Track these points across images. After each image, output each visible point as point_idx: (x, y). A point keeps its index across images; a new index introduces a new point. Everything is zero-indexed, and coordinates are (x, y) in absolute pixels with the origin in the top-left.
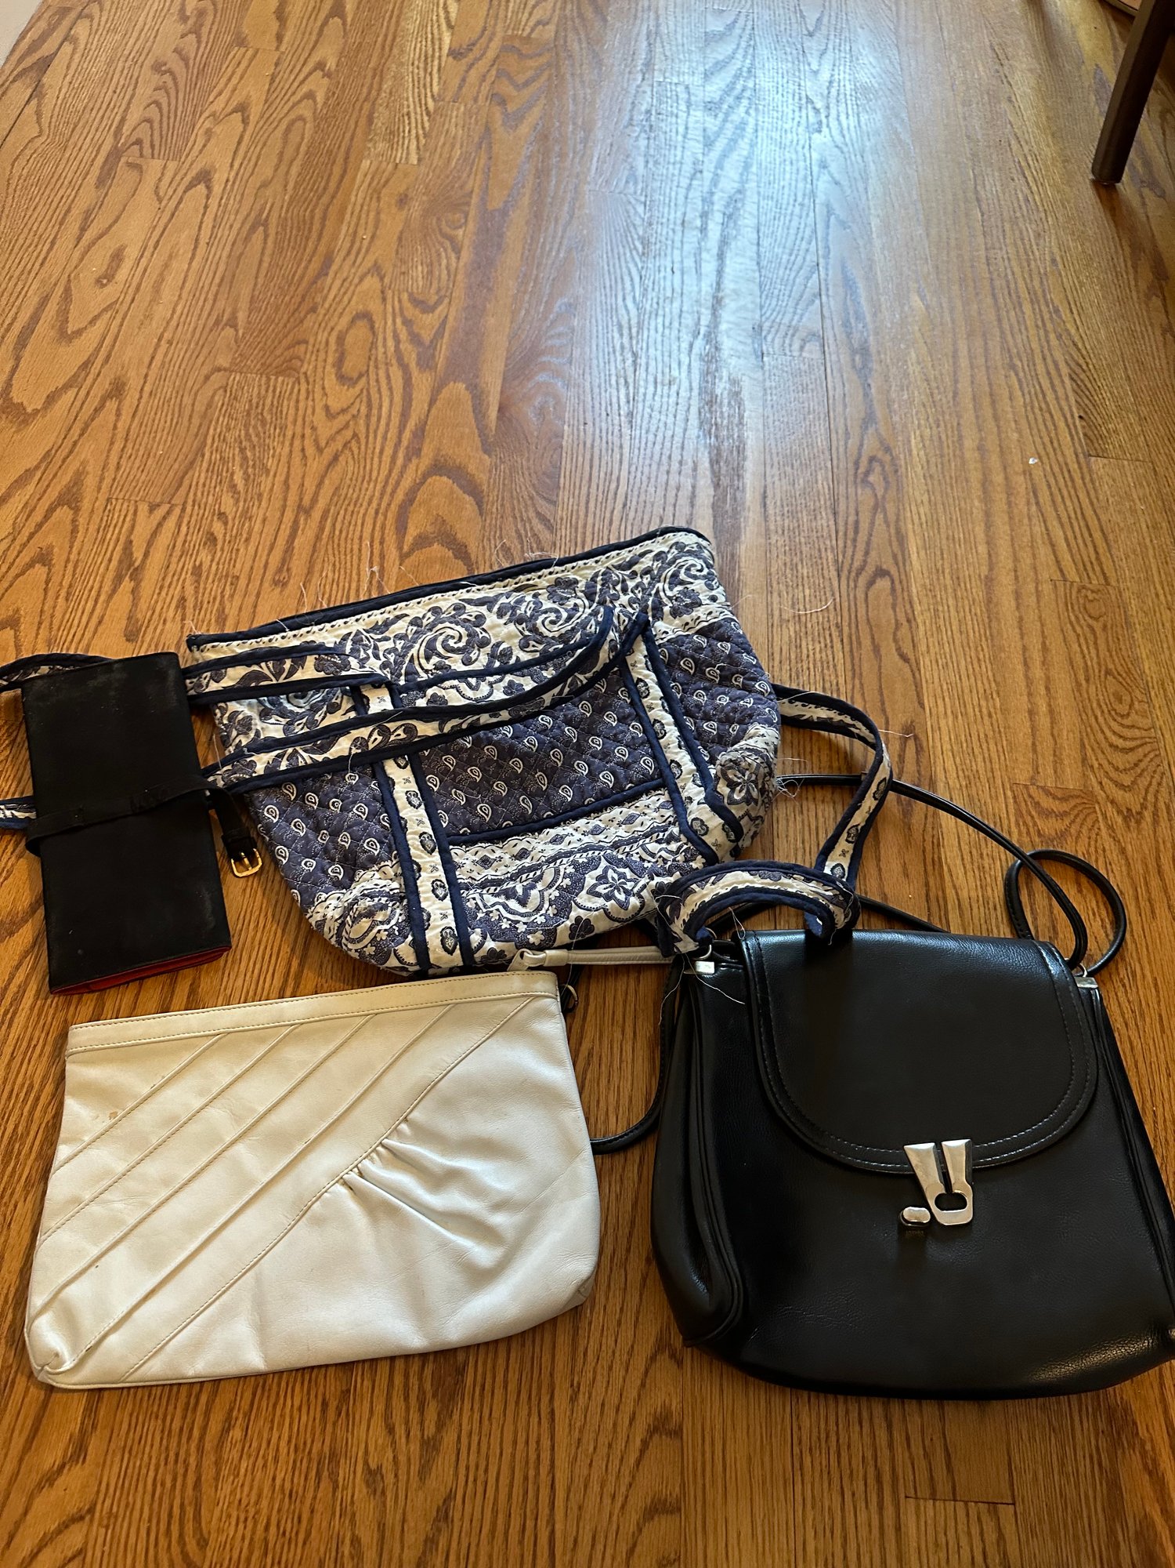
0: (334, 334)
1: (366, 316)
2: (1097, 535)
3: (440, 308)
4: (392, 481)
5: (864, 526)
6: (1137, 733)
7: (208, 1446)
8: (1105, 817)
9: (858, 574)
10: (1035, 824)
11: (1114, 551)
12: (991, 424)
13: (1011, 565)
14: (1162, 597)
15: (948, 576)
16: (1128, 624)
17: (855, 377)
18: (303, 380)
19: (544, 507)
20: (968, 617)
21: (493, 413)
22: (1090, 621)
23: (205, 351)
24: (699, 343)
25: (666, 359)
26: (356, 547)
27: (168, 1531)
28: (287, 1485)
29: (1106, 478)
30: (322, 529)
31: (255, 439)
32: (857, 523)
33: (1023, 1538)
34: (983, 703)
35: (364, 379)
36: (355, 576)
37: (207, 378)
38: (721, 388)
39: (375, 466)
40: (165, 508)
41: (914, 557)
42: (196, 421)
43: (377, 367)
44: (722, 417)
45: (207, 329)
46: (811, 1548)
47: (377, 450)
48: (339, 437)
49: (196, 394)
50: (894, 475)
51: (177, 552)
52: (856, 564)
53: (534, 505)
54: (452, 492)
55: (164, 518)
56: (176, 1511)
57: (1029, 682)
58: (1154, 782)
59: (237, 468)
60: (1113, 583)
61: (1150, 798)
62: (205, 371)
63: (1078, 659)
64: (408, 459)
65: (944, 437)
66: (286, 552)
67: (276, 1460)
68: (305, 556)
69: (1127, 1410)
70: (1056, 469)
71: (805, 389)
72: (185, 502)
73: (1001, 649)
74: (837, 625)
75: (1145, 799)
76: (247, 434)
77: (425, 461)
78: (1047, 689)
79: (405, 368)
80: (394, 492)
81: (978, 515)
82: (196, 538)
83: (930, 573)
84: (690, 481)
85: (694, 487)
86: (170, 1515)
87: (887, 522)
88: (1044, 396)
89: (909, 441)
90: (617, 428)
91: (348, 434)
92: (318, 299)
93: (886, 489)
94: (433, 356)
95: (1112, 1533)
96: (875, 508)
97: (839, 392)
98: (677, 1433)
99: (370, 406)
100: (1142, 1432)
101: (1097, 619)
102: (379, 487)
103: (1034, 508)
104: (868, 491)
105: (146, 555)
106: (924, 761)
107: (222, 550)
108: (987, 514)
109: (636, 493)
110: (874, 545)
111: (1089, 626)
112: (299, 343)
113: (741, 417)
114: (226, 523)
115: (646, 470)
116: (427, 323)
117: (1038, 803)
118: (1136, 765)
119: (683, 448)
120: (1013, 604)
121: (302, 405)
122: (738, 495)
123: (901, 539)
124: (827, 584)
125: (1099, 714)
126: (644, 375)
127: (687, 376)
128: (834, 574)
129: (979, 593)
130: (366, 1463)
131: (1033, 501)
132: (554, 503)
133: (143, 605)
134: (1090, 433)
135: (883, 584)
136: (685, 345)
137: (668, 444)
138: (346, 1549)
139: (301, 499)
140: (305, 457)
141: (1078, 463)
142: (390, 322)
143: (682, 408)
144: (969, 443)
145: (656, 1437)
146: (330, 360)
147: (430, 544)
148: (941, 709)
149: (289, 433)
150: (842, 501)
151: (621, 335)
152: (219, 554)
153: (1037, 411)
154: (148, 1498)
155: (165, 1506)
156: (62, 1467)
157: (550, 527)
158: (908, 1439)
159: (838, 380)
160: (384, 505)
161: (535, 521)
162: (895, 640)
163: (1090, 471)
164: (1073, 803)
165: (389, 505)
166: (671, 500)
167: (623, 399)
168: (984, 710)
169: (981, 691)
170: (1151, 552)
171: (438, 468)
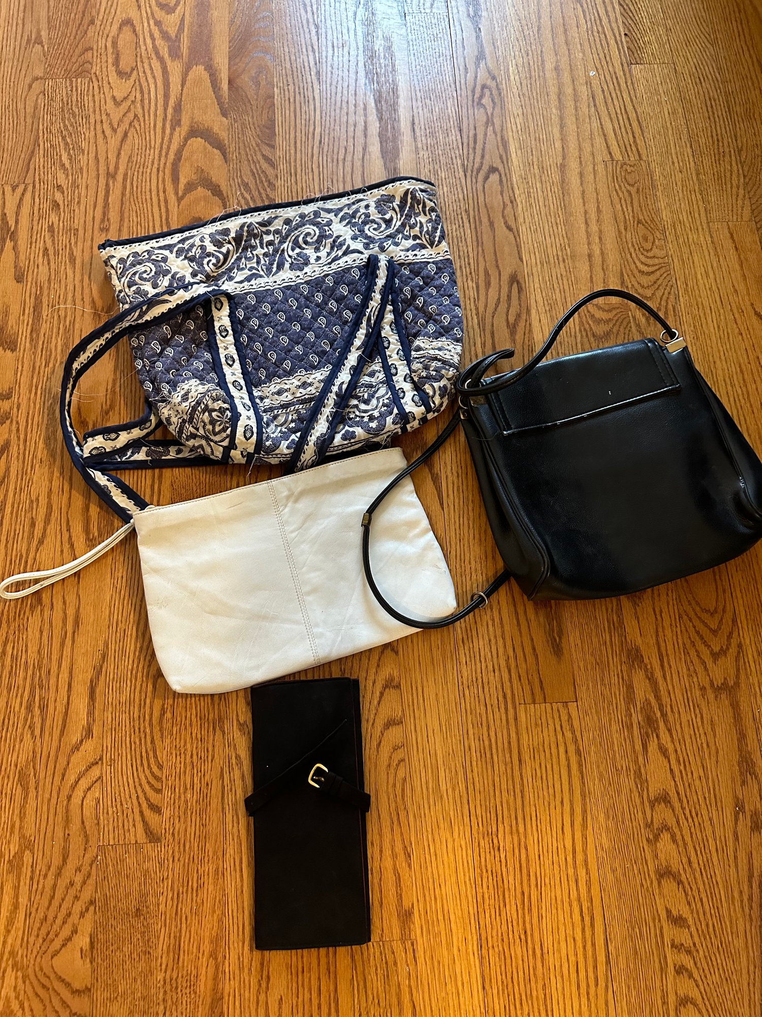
0: (110, 39)
1: (128, 22)
2: (635, 124)
3: (179, 8)
4: (165, 146)
5: (480, 137)
6: (656, 261)
7: (154, 722)
8: (634, 318)
9: (478, 171)
10: (591, 329)
11: (645, 134)
12: (563, 49)
13: (577, 154)
14: (676, 164)
15: (536, 167)
16: (654, 186)
17: (470, 24)
18: (94, 79)
19: (266, 151)
20: (550, 195)
21: (225, 86)
22: (628, 188)
23: (25, 65)
24: (361, 11)
25: (339, 27)
26: (148, 197)
27: (142, 764)
28: (199, 736)
29: (642, 80)
30: (125, 188)
31: (70, 128)
32: (475, 135)
33: (581, 717)
34: (560, 253)
35: (135, 72)
36: (150, 217)
37: (30, 86)
38: (379, 45)
39: (152, 137)
40: (22, 187)
41: (514, 156)
42: (29, 120)
43: (142, 62)
44: (381, 67)
45: (23, 48)
46: (471, 732)
47: (152, 125)
48: (125, 119)
49: (25, 100)
50: (499, 99)
51: (36, 218)
52: (476, 166)
53: (260, 150)
54: (205, 148)
55: (23, 194)
56: (144, 754)
57: (588, 235)
58: (666, 292)
59: (63, 152)
60: (644, 158)
61: (664, 303)
62: (28, 80)
63: (620, 215)
64: (173, 129)
65: (531, 64)
66: (104, 207)
67: (191, 725)
68: (117, 208)
69: (638, 650)
70: (608, 78)
71: (435, 38)
72: (34, 181)
73: (571, 214)
74: (466, 211)
75: (660, 304)
76: (65, 126)
77: (184, 129)
78: (600, 238)
79: (161, 59)
80: (167, 154)
81: (555, 119)
82: (46, 206)
83: (525, 166)
84: (362, 118)
85: (365, 122)
86: (141, 756)
87: (494, 132)
88: (601, 20)
89: (508, 69)
90: (310, 85)
91: (131, 116)
92: (94, 13)
93: (494, 108)
94: (179, 46)
95: (628, 709)
96: (487, 123)
97: (460, 37)
98: (398, 686)
99: (142, 92)
100: (646, 660)
101: (633, 186)
102: (157, 152)
103: (593, 109)
104: (482, 110)
105: (17, 222)
106: (523, 297)
107: (64, 212)
108: (561, 118)
109: (327, 132)
110: (487, 150)
111: (628, 191)
112: (87, 50)
113: (393, 66)
114: (63, 193)
115: (333, 113)
116: (171, 21)
117: (593, 316)
118: (655, 282)
119: (356, 94)
120: (579, 181)
121: (97, 98)
122: (396, 125)
123: (505, 144)
124: (458, 182)
125: (632, 250)
126: (324, 40)
127: (355, 39)
128: (462, 174)
129: (556, 177)
130: (238, 720)
131: (592, 104)
132: (273, 147)
133: (22, 257)
134: (632, 47)
135: (494, 177)
136: (351, 14)
137: (345, 92)
138: (234, 761)
139: (108, 168)
140: (105, 137)
141: (623, 71)
142: (146, 24)
143: (353, 64)
144: (549, 66)
145: (387, 690)
146: (110, 61)
147: (196, 188)
148: (533, 260)
149: (92, 121)
150: (465, 119)
151: (306, 12)
152: (62, 214)
153: (596, 34)
154: (128, 750)
155: (138, 753)
156: (82, 741)
157: (272, 165)
158: (520, 677)
159: (458, 27)
160: (162, 165)
161: (262, 161)
162: (503, 217)
163: (631, 75)
164: (614, 312)
165: (165, 164)
166: (351, 134)
167: (312, 63)
168: (561, 259)
169: (558, 245)
170: (670, 132)
171: (194, 132)
